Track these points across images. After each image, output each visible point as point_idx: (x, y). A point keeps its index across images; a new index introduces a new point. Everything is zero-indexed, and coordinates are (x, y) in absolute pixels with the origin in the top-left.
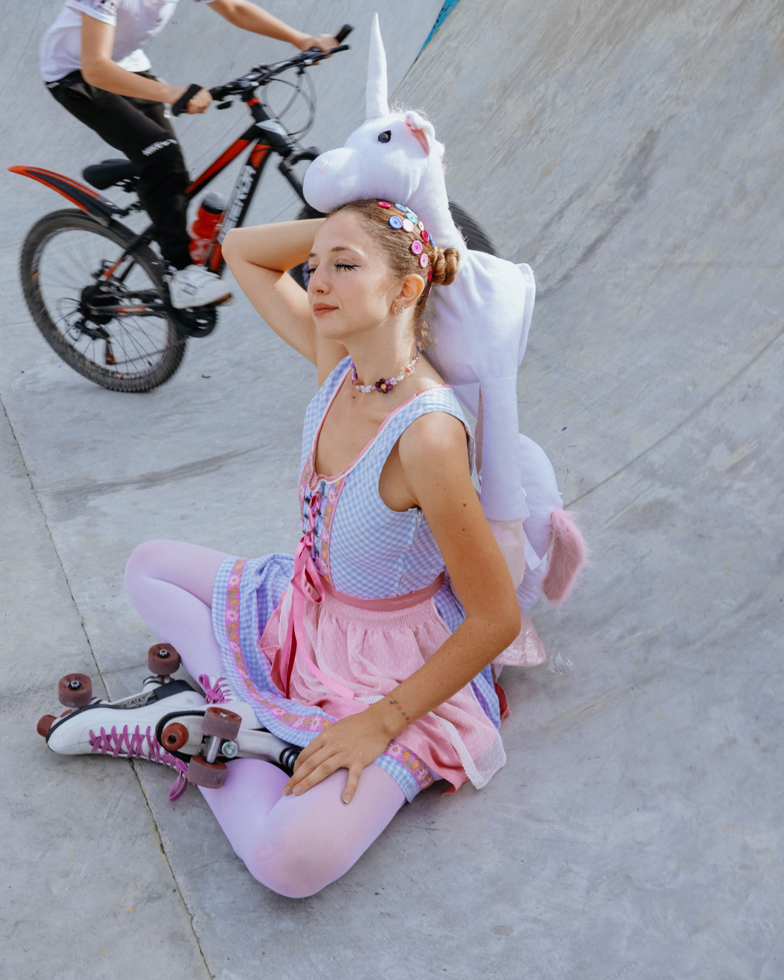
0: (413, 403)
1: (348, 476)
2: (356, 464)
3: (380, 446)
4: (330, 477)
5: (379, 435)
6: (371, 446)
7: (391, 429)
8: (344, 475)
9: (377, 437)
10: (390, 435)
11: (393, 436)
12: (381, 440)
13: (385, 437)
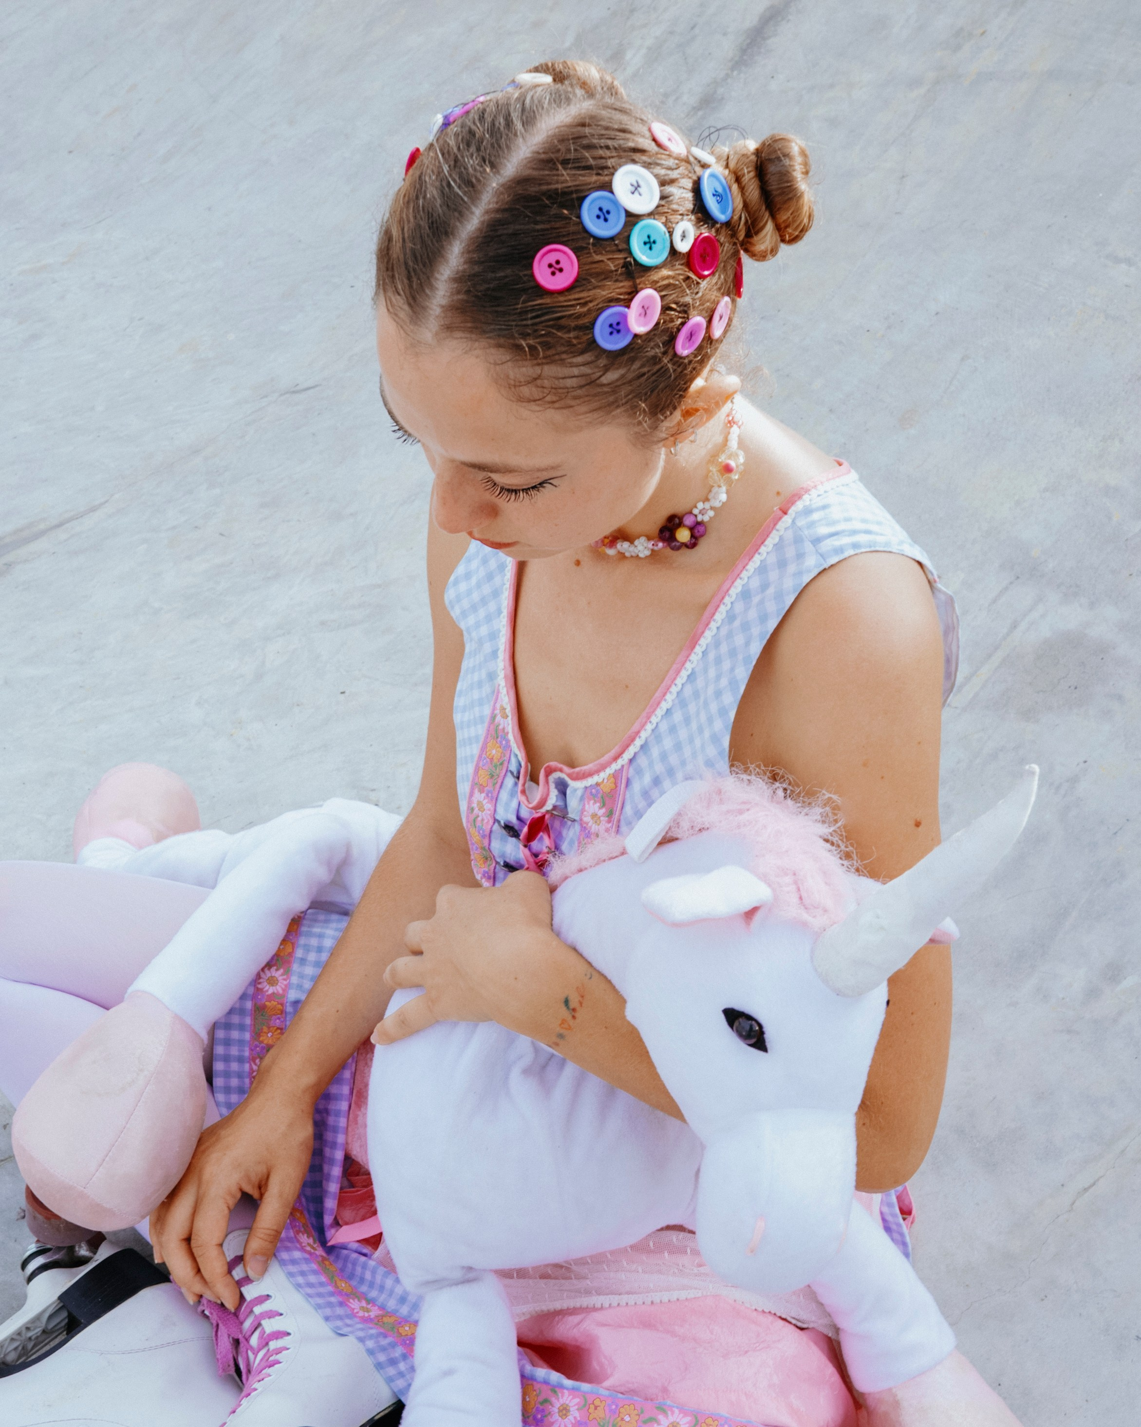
0: (781, 538)
1: (631, 761)
2: (649, 727)
3: (712, 673)
4: (577, 770)
5: (703, 642)
6: (684, 674)
7: (737, 623)
8: (620, 762)
9: (698, 650)
10: (739, 640)
11: (747, 644)
12: (711, 656)
13: (724, 648)
